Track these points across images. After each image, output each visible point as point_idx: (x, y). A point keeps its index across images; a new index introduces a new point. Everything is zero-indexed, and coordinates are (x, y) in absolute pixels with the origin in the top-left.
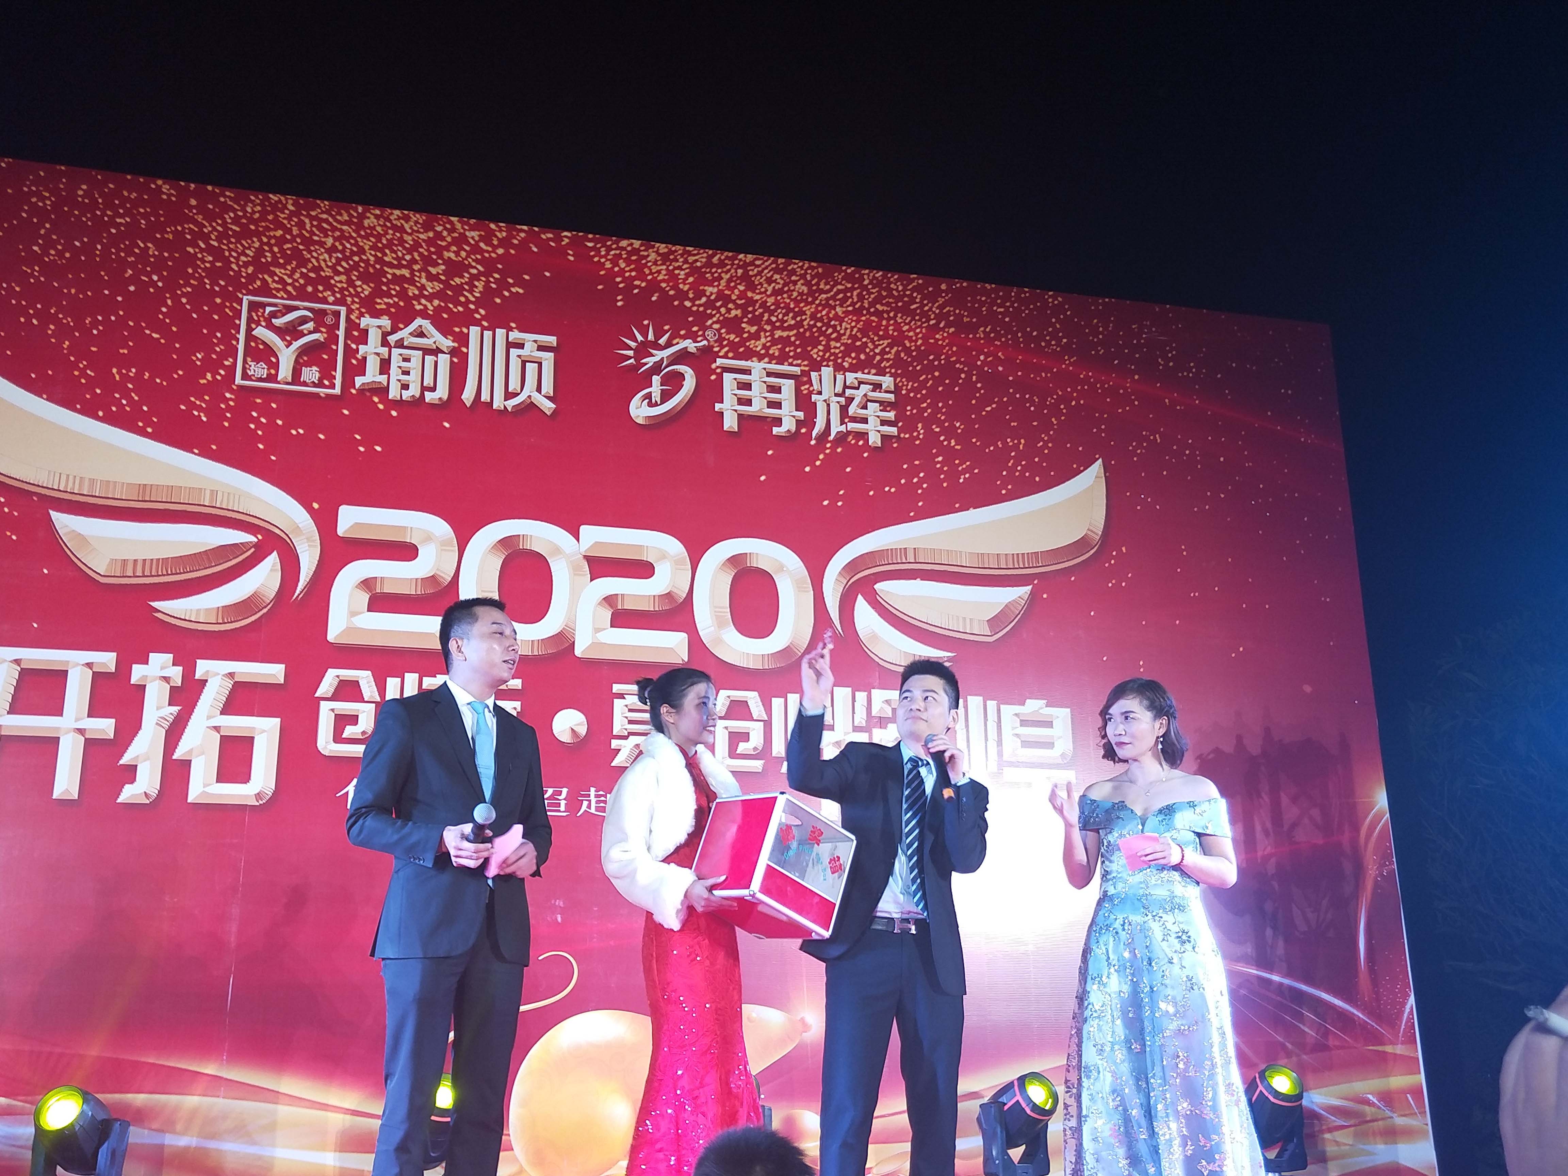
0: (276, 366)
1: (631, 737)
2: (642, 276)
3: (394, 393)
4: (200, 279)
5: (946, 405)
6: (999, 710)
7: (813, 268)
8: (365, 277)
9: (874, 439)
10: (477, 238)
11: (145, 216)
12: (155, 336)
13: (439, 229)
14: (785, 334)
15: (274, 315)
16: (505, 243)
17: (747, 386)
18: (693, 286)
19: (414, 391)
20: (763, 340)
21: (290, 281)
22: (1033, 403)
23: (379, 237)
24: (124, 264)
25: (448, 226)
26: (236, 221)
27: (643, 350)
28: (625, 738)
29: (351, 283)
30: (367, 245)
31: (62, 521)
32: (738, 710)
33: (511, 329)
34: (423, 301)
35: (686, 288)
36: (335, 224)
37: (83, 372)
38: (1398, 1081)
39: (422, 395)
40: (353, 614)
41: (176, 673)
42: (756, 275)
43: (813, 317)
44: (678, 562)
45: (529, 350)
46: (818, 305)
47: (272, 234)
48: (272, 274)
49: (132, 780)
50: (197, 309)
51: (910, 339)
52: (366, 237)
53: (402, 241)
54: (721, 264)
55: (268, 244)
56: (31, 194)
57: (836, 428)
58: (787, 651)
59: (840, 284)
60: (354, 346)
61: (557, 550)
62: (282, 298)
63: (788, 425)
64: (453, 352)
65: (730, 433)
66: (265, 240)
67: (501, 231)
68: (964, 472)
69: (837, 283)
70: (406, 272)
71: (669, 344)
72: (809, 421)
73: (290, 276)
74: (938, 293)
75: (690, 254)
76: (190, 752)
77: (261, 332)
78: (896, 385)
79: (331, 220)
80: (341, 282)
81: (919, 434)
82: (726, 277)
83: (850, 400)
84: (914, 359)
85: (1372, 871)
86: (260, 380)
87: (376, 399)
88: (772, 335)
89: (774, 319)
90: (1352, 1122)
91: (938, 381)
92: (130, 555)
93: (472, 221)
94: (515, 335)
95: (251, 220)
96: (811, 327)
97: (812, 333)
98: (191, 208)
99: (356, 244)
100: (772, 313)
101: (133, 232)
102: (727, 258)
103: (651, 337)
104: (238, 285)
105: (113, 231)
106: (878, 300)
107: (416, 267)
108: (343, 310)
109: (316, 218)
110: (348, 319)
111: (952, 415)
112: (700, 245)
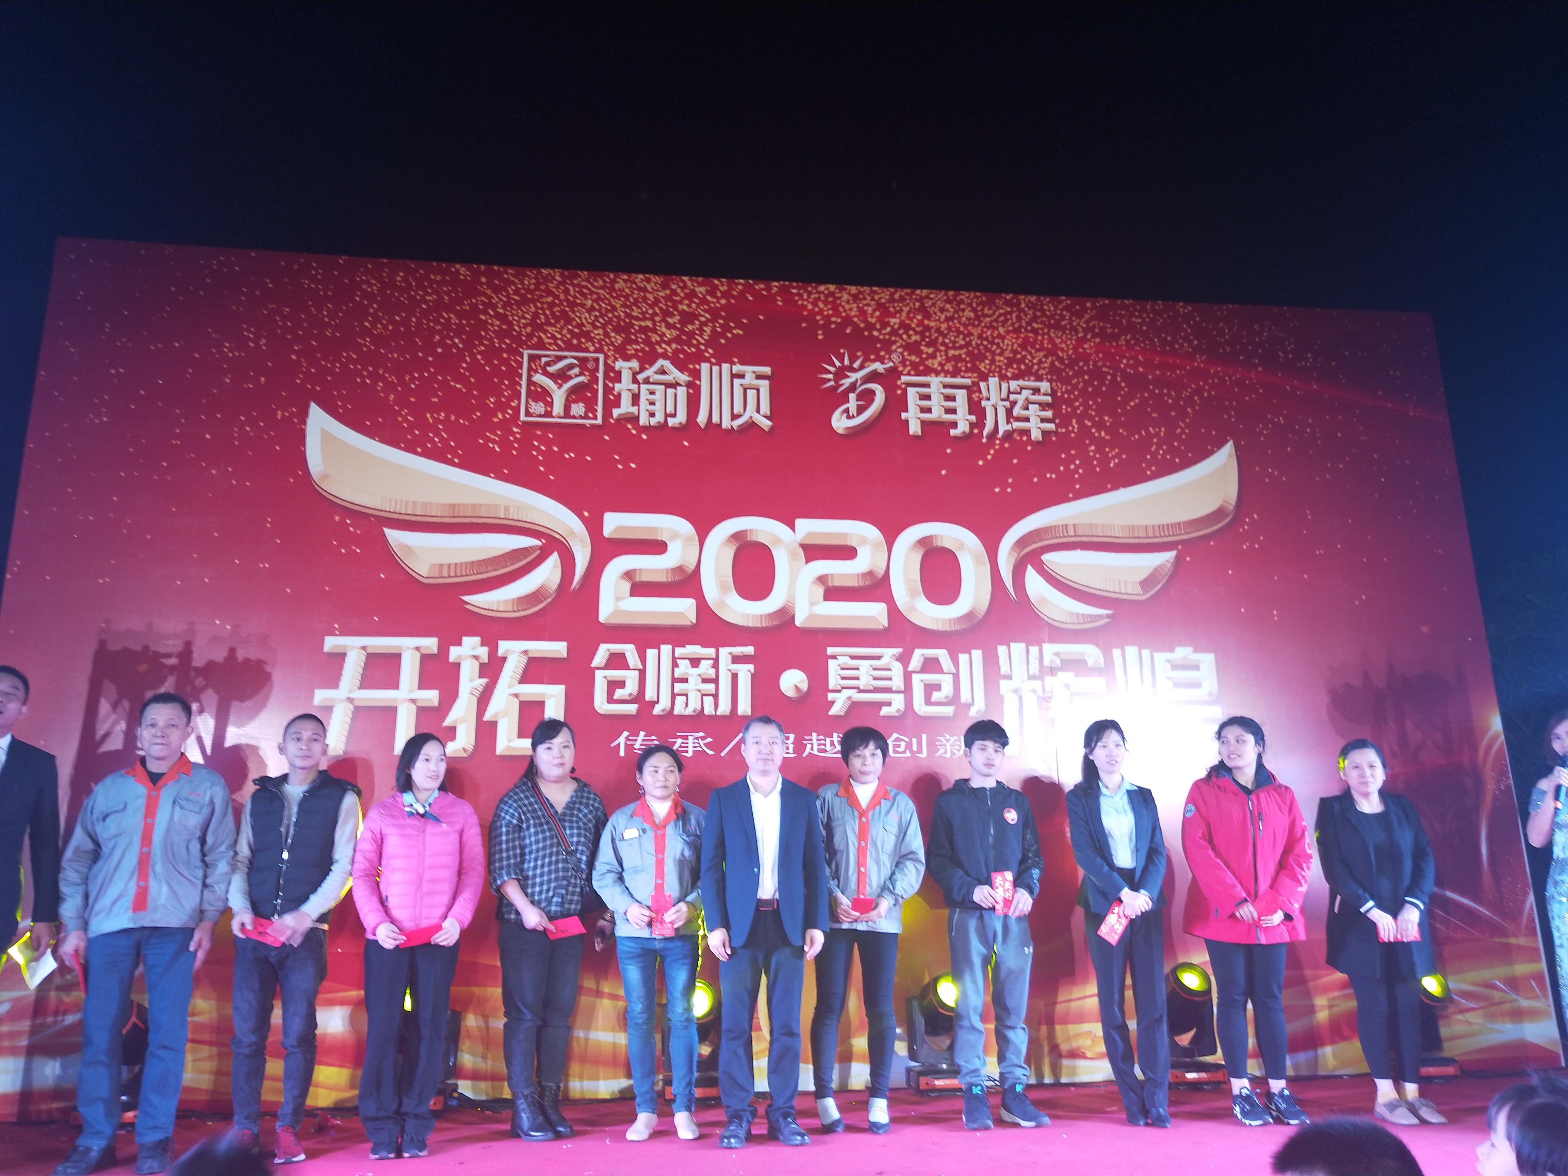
0: (551, 405)
1: (844, 691)
2: (837, 314)
3: (643, 421)
4: (491, 340)
5: (1095, 402)
6: (1152, 657)
7: (977, 297)
8: (618, 330)
9: (1036, 435)
10: (704, 292)
11: (448, 293)
12: (458, 386)
13: (674, 287)
14: (957, 353)
15: (548, 364)
16: (727, 295)
17: (927, 397)
18: (879, 319)
19: (659, 418)
20: (939, 359)
21: (559, 336)
22: (1170, 396)
23: (627, 297)
24: (433, 331)
25: (681, 284)
26: (516, 292)
27: (841, 374)
28: (839, 691)
29: (606, 335)
30: (618, 304)
31: (393, 536)
32: (931, 665)
33: (734, 363)
34: (664, 346)
35: (873, 320)
36: (593, 289)
37: (405, 420)
38: (1522, 968)
39: (666, 420)
40: (618, 599)
41: (484, 652)
42: (930, 307)
43: (980, 337)
44: (876, 545)
45: (749, 379)
46: (983, 328)
47: (544, 300)
48: (546, 332)
49: (453, 738)
50: (489, 362)
51: (1062, 350)
52: (618, 298)
53: (645, 299)
54: (902, 299)
55: (542, 309)
56: (362, 282)
57: (1003, 427)
59: (1002, 308)
60: (611, 385)
61: (778, 541)
62: (554, 350)
63: (963, 427)
64: (689, 385)
65: (915, 437)
66: (539, 305)
67: (722, 285)
68: (1113, 458)
69: (998, 308)
70: (649, 324)
71: (862, 367)
72: (980, 423)
73: (559, 333)
74: (1084, 310)
75: (875, 292)
76: (496, 715)
77: (539, 378)
78: (1052, 388)
79: (589, 286)
80: (599, 334)
81: (1073, 427)
82: (906, 309)
83: (1014, 403)
84: (1066, 366)
85: (1490, 786)
86: (540, 416)
87: (630, 426)
88: (946, 354)
89: (947, 341)
90: (1481, 1005)
91: (1087, 383)
92: (445, 561)
93: (700, 279)
94: (737, 368)
95: (529, 291)
96: (978, 345)
97: (979, 350)
98: (481, 284)
99: (610, 304)
100: (945, 336)
101: (439, 306)
102: (907, 294)
103: (847, 362)
104: (520, 342)
105: (424, 306)
106: (1034, 319)
107: (657, 319)
108: (601, 357)
109: (578, 285)
110: (606, 364)
111: (1100, 411)
112: (884, 285)
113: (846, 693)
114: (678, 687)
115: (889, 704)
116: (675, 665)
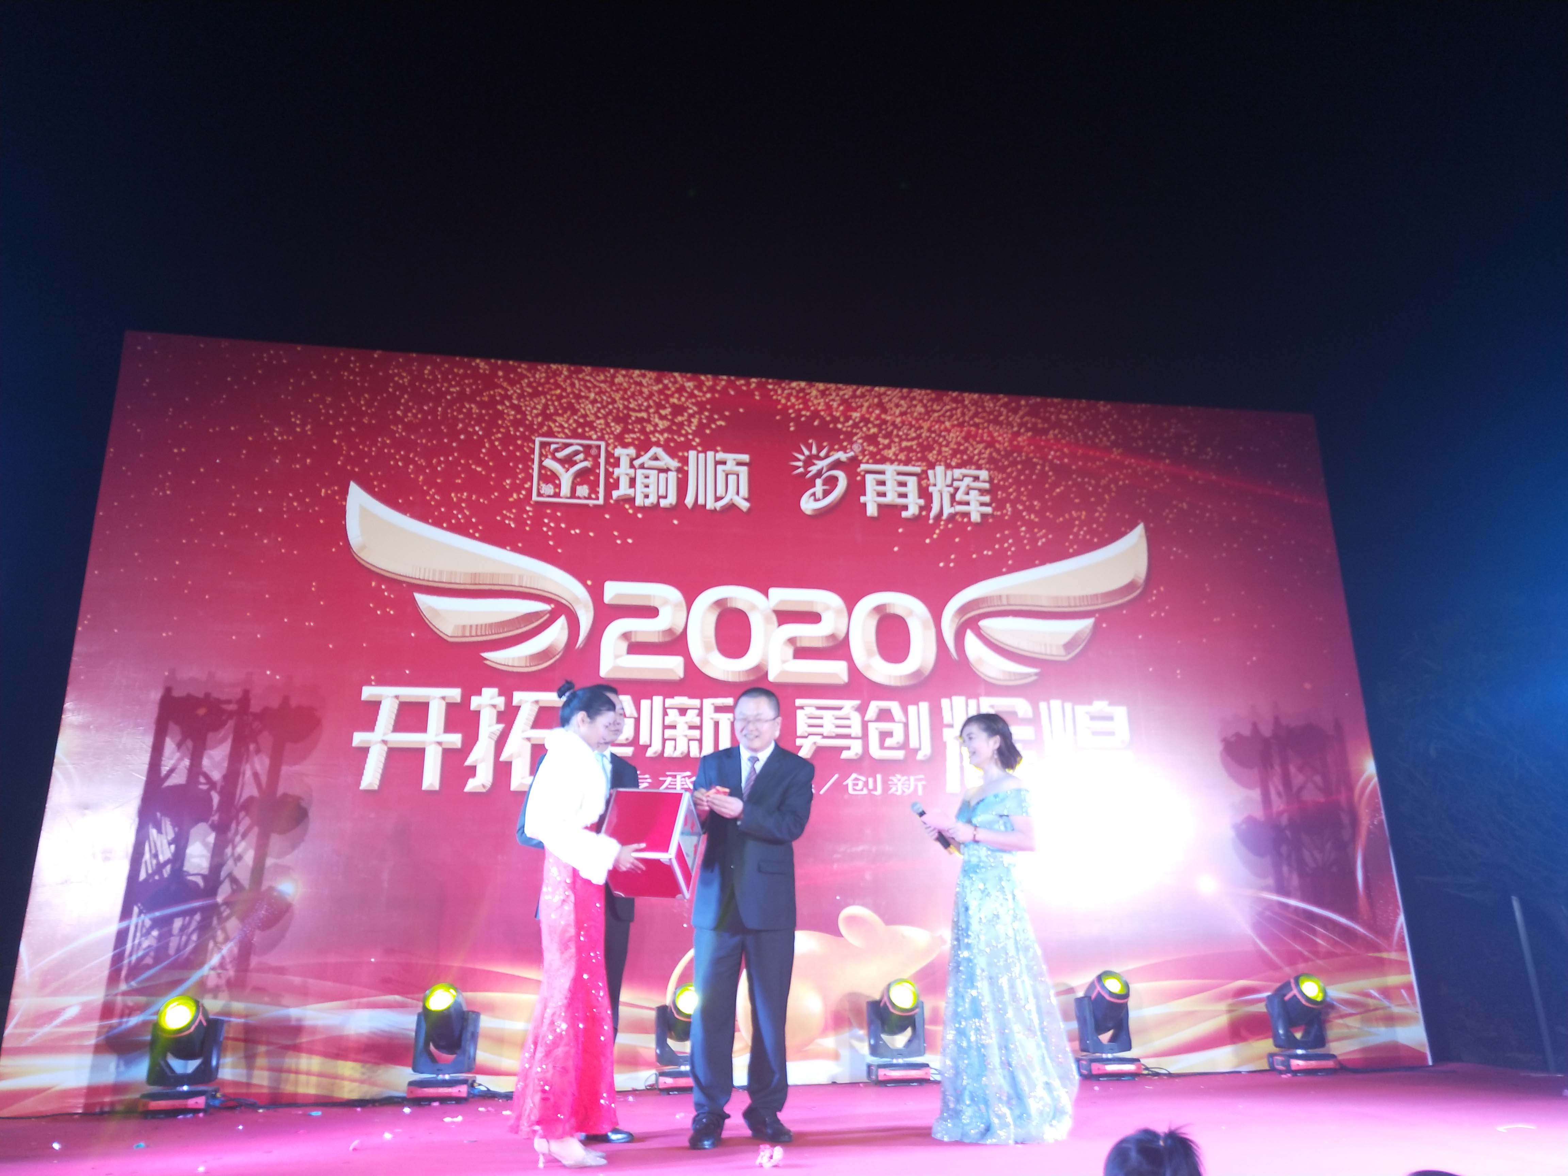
0: (559, 486)
1: (810, 737)
2: (807, 408)
3: (639, 502)
4: (507, 428)
5: (1026, 489)
6: (1073, 710)
7: (928, 395)
8: (617, 420)
9: (975, 517)
10: (692, 387)
11: (470, 385)
12: (479, 469)
13: (666, 382)
14: (909, 444)
15: (556, 450)
16: (712, 389)
17: (883, 483)
18: (844, 413)
19: (652, 499)
20: (893, 449)
21: (566, 425)
22: (1090, 484)
23: (625, 391)
24: (456, 420)
25: (672, 380)
26: (529, 385)
27: (809, 462)
28: (806, 737)
29: (607, 425)
30: (617, 397)
32: (885, 715)
33: (717, 451)
34: (657, 435)
35: (838, 414)
36: (595, 383)
37: (433, 498)
38: (1393, 980)
39: (658, 502)
40: (617, 657)
41: (501, 702)
42: (887, 402)
43: (929, 430)
45: (730, 466)
46: (932, 421)
47: (553, 392)
48: (555, 421)
49: (473, 776)
50: (505, 449)
51: (999, 442)
52: (617, 391)
53: (641, 393)
54: (863, 396)
55: (551, 400)
56: (395, 375)
57: (948, 511)
59: (948, 405)
60: (611, 469)
61: (754, 607)
62: (562, 438)
63: (912, 511)
64: (679, 470)
65: (872, 518)
66: (549, 397)
67: (708, 380)
68: (1041, 537)
69: (945, 405)
70: (644, 415)
71: (827, 456)
72: (927, 507)
73: (567, 422)
74: (1019, 407)
75: (840, 389)
76: (511, 756)
77: (549, 463)
78: (990, 477)
79: (592, 380)
80: (600, 424)
81: (1007, 511)
82: (866, 404)
83: (957, 489)
84: (1003, 457)
85: (1365, 822)
86: (549, 496)
87: (627, 506)
88: (900, 445)
89: (901, 433)
90: (1359, 1010)
91: (1021, 472)
92: (468, 622)
93: (689, 375)
94: (721, 456)
95: (539, 384)
96: (927, 438)
97: (929, 442)
98: (499, 378)
99: (610, 397)
100: (899, 429)
101: (462, 397)
102: (867, 391)
103: (814, 451)
104: (532, 431)
105: (449, 397)
106: (976, 415)
107: (652, 410)
108: (603, 444)
109: (583, 379)
110: (607, 451)
111: (1031, 496)
112: (848, 382)
113: (812, 739)
114: (669, 733)
115: (848, 748)
116: (665, 714)
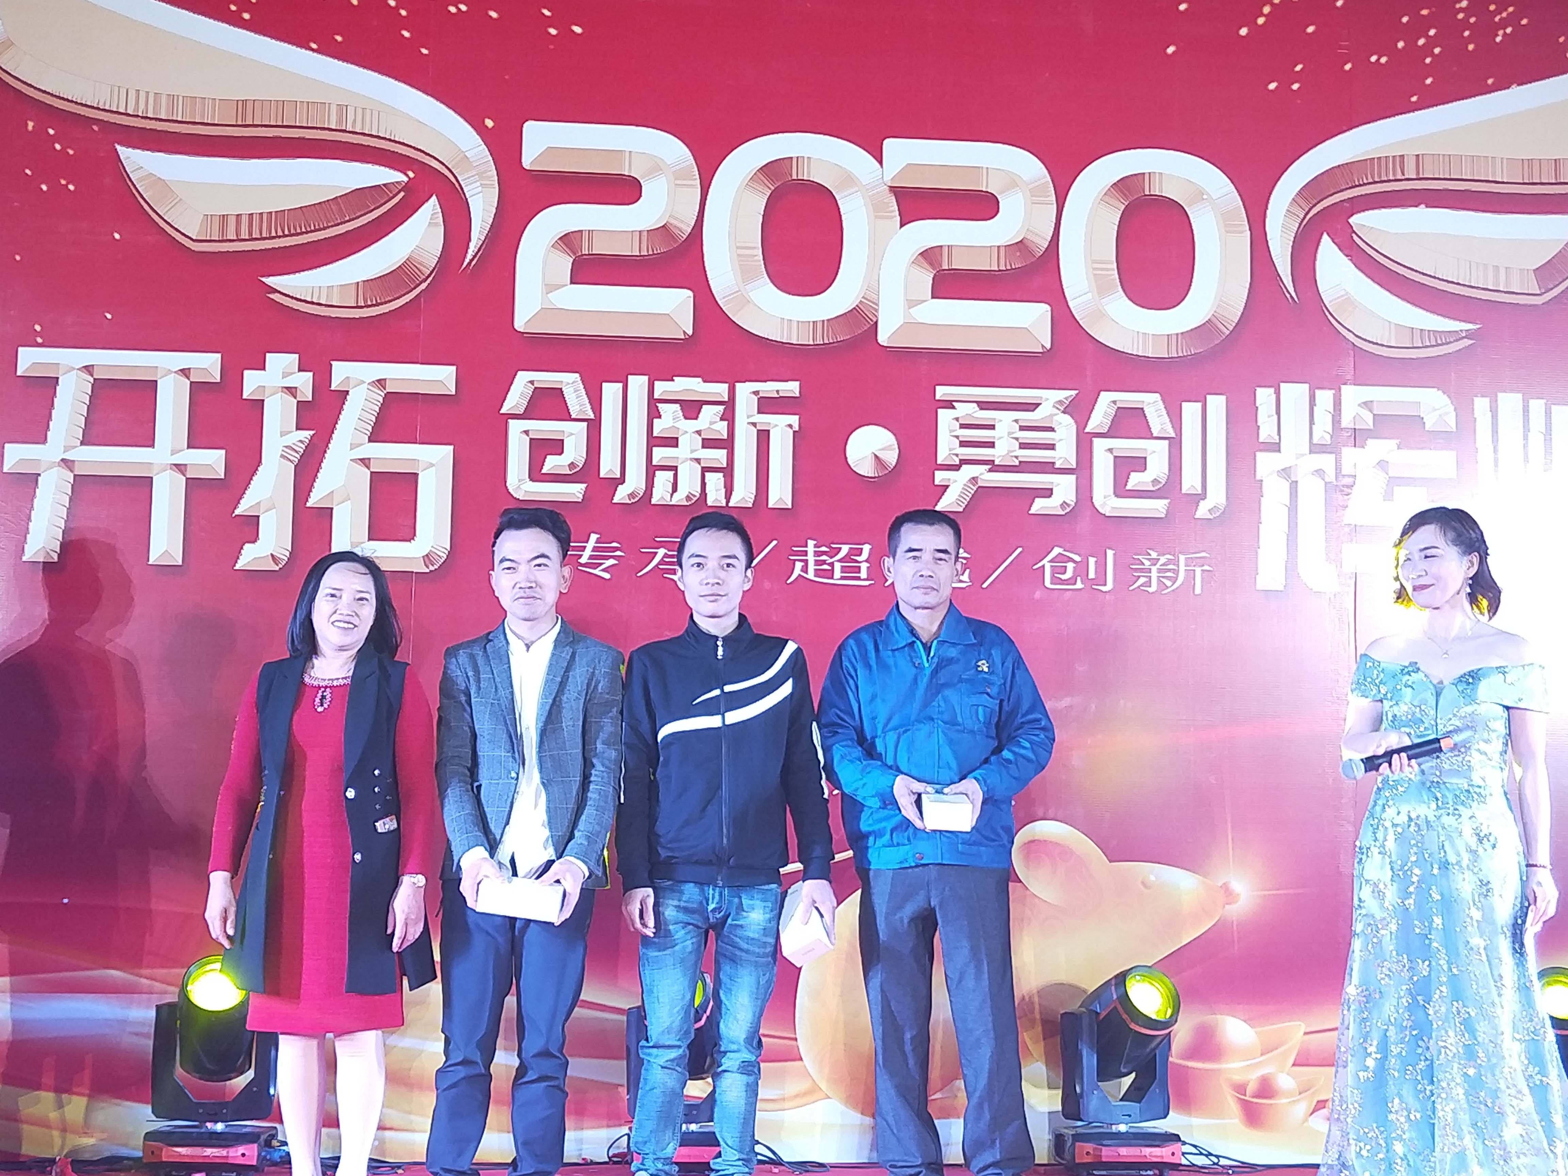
1: (964, 467)
28: (956, 468)
32: (1129, 423)
40: (550, 288)
41: (304, 381)
44: (1035, 192)
49: (254, 537)
58: (1207, 328)
61: (849, 180)
68: (1503, 24)
76: (331, 495)
113: (968, 471)
114: (660, 454)
115: (1048, 493)
116: (653, 413)
